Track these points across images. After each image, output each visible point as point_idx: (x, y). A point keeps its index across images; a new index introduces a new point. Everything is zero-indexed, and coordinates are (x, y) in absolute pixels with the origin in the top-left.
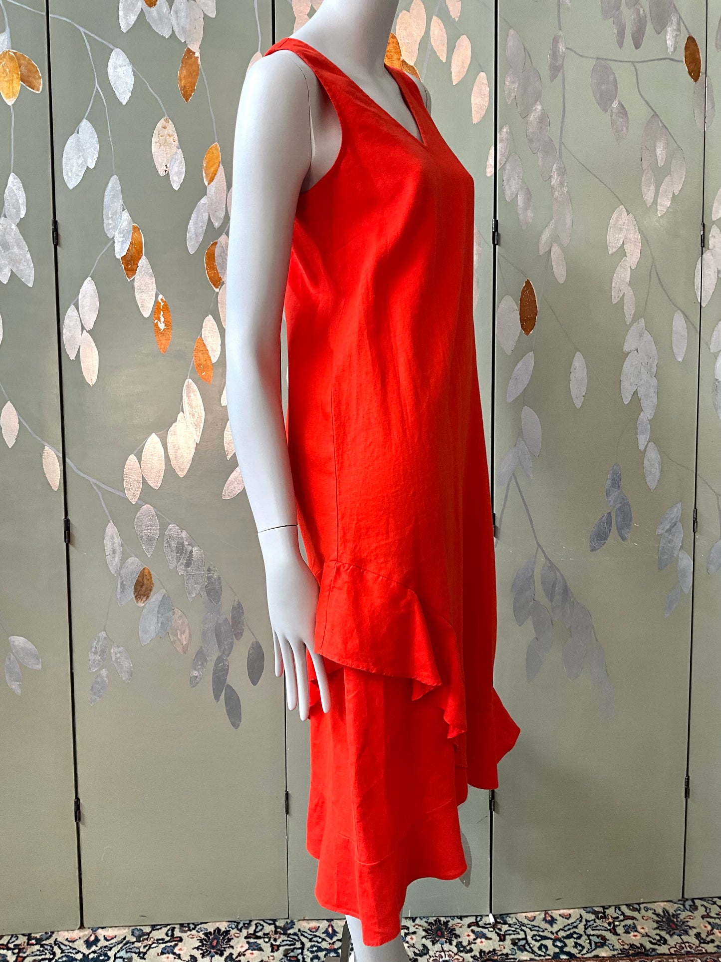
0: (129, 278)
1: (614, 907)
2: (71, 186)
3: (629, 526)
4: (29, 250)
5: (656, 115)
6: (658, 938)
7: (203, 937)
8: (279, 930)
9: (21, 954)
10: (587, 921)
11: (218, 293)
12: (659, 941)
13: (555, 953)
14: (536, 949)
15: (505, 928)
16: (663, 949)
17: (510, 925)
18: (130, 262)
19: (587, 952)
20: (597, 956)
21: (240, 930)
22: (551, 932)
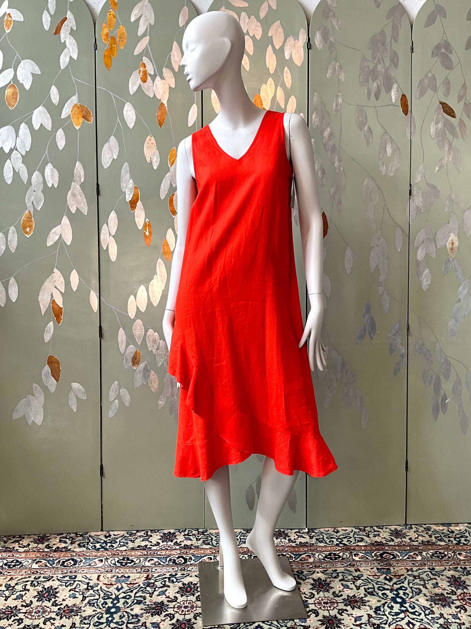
0: (132, 211)
1: (369, 527)
2: (105, 168)
3: (375, 332)
4: (85, 198)
5: (386, 132)
6: (390, 539)
7: (162, 535)
8: (200, 533)
9: (73, 540)
10: (355, 532)
11: (174, 218)
12: (390, 540)
13: (337, 544)
14: (328, 543)
15: (313, 534)
16: (392, 543)
17: (316, 533)
18: (133, 204)
19: (353, 544)
20: (358, 545)
21: (181, 533)
22: (337, 536)
